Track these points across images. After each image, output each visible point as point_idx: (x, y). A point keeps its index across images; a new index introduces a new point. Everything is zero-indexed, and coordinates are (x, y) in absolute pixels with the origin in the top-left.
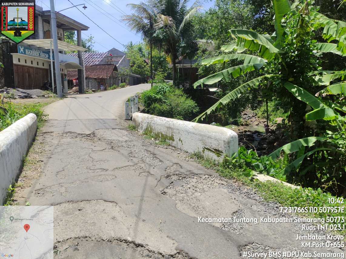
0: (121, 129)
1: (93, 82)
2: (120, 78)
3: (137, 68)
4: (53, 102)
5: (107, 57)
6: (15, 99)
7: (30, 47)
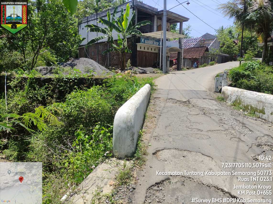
0: (210, 99)
1: (188, 61)
2: (210, 58)
3: (226, 48)
4: (160, 76)
5: (201, 41)
6: (137, 74)
7: (148, 38)
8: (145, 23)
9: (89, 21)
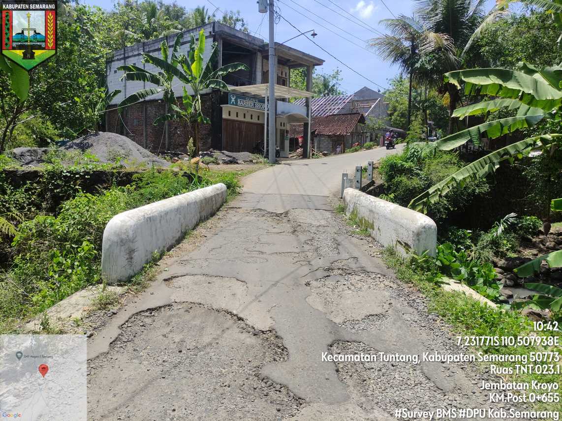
1: (325, 140)
2: (368, 134)
3: (398, 118)
5: (352, 102)
6: (219, 164)
7: (244, 96)
8: (236, 68)
9: (128, 57)
